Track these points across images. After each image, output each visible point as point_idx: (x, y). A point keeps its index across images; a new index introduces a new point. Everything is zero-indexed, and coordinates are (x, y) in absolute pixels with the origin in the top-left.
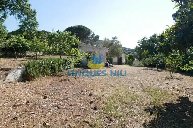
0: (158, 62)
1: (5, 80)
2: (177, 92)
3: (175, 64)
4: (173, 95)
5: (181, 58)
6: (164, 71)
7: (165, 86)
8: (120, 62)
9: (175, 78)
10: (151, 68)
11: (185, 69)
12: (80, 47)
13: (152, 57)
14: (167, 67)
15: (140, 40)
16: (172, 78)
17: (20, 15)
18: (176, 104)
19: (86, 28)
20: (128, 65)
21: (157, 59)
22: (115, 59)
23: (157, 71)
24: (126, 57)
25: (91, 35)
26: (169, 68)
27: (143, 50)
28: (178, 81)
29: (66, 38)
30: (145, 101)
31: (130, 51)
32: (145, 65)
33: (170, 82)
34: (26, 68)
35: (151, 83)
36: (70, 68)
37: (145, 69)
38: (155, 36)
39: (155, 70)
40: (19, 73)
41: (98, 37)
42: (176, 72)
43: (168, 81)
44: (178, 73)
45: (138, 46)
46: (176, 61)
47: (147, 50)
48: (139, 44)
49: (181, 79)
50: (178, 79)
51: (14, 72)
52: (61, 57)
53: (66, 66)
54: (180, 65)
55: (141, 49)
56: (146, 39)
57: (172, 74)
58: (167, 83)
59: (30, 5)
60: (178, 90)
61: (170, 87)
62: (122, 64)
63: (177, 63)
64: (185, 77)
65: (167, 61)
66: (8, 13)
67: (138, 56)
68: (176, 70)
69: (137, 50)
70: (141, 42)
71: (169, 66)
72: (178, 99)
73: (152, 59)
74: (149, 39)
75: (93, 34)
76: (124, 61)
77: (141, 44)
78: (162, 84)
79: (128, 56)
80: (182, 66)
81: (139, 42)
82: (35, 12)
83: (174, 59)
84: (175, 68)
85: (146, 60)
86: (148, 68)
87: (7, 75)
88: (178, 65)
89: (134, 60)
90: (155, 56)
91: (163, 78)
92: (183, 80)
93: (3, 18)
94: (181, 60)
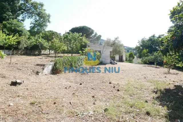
0: (157, 60)
1: (43, 73)
2: (173, 83)
3: (172, 62)
4: (170, 84)
5: (177, 57)
6: (162, 68)
7: (164, 79)
8: (121, 60)
9: (172, 73)
10: (150, 65)
11: (180, 65)
12: (89, 46)
13: (152, 55)
14: (165, 64)
15: (140, 40)
16: (169, 73)
17: (36, 19)
18: (173, 89)
19: (90, 29)
20: (128, 62)
21: (156, 57)
22: (117, 57)
23: (156, 68)
24: (126, 55)
25: (94, 34)
26: (167, 65)
27: (143, 49)
28: (174, 75)
29: (77, 39)
30: (150, 88)
31: (129, 49)
32: (145, 63)
33: (168, 76)
34: (55, 64)
35: (153, 76)
36: (82, 65)
37: (146, 66)
38: (154, 36)
39: (154, 67)
40: (50, 67)
41: (100, 36)
42: (173, 69)
43: (165, 75)
44: (174, 69)
45: (138, 45)
46: (173, 59)
47: (146, 50)
48: (139, 43)
49: (177, 74)
50: (174, 74)
51: (48, 67)
52: (72, 55)
53: (79, 63)
54: (176, 62)
55: (141, 48)
56: (145, 39)
57: (169, 70)
58: (165, 77)
59: (45, 10)
60: (174, 81)
61: (168, 80)
62: (123, 62)
63: (173, 61)
64: (180, 72)
65: (165, 60)
66: (27, 17)
67: (138, 55)
68: (172, 67)
69: (137, 49)
70: (141, 42)
71: (166, 64)
72: (174, 86)
73: (151, 57)
74: (149, 39)
75: (96, 34)
76: (124, 58)
77: (141, 44)
78: (161, 77)
79: (128, 54)
80: (178, 63)
81: (139, 42)
82: (49, 16)
83: (171, 57)
84: (172, 65)
85: (146, 58)
86: (149, 65)
87: (43, 69)
88: (175, 63)
89: (133, 58)
90: (154, 54)
91: (162, 73)
92: (178, 75)
93: (21, 21)
94: (176, 59)
